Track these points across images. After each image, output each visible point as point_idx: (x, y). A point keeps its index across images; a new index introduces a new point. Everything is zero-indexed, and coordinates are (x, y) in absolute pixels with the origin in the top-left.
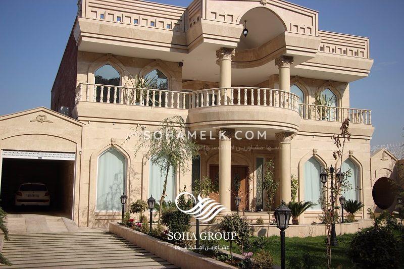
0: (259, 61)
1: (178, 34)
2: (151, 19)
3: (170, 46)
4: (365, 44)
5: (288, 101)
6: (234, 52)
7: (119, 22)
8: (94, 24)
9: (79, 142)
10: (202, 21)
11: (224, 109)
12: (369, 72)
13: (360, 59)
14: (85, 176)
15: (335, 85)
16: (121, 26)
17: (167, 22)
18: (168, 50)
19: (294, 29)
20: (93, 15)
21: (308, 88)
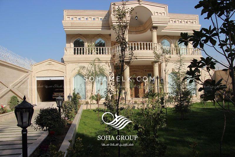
0: (144, 30)
1: (105, 22)
2: (93, 17)
3: (101, 27)
4: (197, 18)
7: (79, 20)
8: (68, 23)
9: (65, 72)
13: (194, 25)
14: (68, 85)
16: (80, 22)
17: (100, 17)
18: (101, 29)
19: (156, 14)
20: (68, 19)
21: (172, 40)
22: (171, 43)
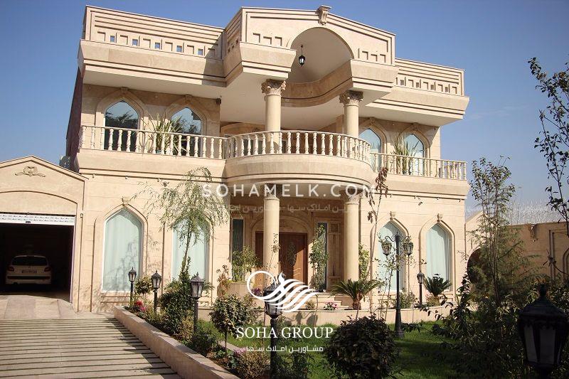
0: (320, 97)
1: (213, 62)
2: (177, 43)
3: (202, 77)
4: (459, 78)
5: (354, 149)
6: (284, 85)
7: (135, 46)
8: (100, 49)
9: (80, 201)
10: (241, 45)
11: (270, 159)
12: (464, 113)
13: (451, 97)
14: (87, 246)
15: (422, 130)
16: (137, 51)
17: (198, 46)
18: (200, 82)
19: (363, 56)
20: (100, 38)
21: (386, 133)
22: (383, 141)
